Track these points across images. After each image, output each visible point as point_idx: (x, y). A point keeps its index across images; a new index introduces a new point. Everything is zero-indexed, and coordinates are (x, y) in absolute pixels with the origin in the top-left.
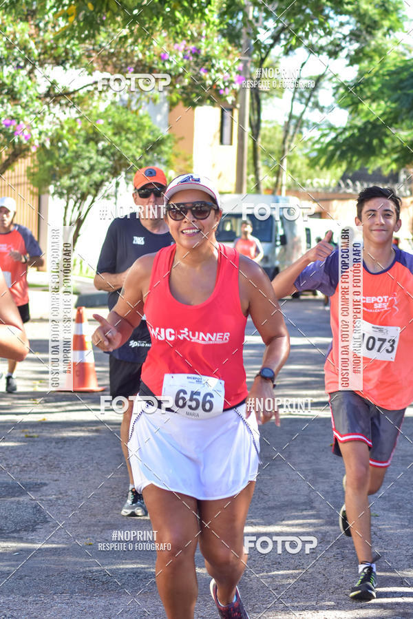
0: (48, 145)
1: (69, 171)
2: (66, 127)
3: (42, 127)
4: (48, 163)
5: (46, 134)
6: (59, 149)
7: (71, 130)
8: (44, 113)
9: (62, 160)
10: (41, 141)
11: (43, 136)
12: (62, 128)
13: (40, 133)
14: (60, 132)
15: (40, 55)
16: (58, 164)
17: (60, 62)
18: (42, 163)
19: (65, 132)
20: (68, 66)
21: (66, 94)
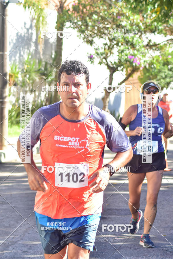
0: (147, 67)
1: (156, 78)
2: (155, 59)
3: (145, 59)
4: (147, 74)
5: (147, 62)
6: (152, 68)
7: (157, 60)
8: (146, 53)
9: (153, 73)
10: (145, 65)
11: (146, 63)
12: (153, 59)
13: (144, 62)
14: (152, 61)
15: (144, 28)
16: (152, 74)
17: (153, 31)
18: (145, 74)
19: (155, 61)
20: (156, 33)
21: (155, 45)
